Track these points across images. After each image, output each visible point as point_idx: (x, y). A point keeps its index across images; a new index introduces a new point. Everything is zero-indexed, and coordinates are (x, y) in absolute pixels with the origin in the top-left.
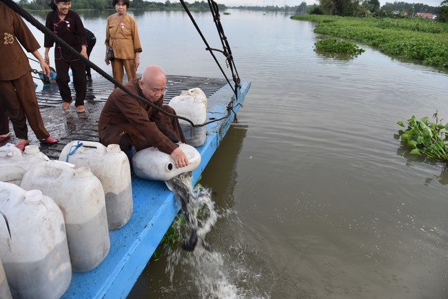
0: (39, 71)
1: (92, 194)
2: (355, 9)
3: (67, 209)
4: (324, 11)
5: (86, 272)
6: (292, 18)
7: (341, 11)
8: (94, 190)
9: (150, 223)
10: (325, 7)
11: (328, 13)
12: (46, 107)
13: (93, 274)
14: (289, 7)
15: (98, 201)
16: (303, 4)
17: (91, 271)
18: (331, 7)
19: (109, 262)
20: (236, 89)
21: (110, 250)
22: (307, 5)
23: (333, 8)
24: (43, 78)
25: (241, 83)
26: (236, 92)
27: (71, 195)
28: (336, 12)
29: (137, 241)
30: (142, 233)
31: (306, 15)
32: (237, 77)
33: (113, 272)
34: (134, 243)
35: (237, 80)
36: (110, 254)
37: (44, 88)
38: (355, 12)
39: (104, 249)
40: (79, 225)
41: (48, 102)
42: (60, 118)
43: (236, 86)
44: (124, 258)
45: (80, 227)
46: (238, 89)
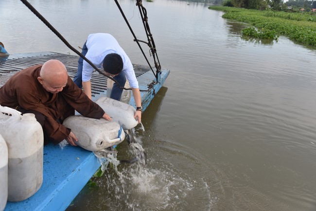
1: (34, 134)
2: (258, 4)
3: (12, 145)
4: (234, 4)
5: (19, 202)
6: (209, 8)
7: (247, 5)
8: (36, 132)
9: (77, 169)
11: (237, 6)
13: (25, 204)
15: (38, 142)
17: (23, 201)
19: (40, 195)
20: (157, 74)
21: (42, 186)
23: (242, 2)
25: (162, 70)
26: (157, 76)
27: (17, 133)
28: (243, 5)
29: (65, 181)
30: (70, 175)
31: (221, 6)
32: (158, 65)
33: (43, 203)
34: (63, 182)
35: (158, 67)
36: (41, 189)
38: (258, 6)
39: (37, 183)
40: (19, 159)
43: (157, 72)
44: (53, 193)
45: (21, 161)
46: (159, 74)
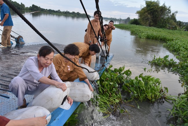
0: (15, 37)
2: (168, 23)
4: (142, 22)
7: (156, 24)
9: (57, 118)
10: (143, 19)
11: (145, 25)
12: (15, 54)
14: (122, 19)
16: (129, 18)
18: (147, 19)
22: (130, 19)
23: (150, 20)
24: (17, 41)
28: (152, 24)
30: (52, 123)
37: (16, 45)
38: (168, 25)
41: (17, 52)
42: (21, 60)
46: (108, 57)
